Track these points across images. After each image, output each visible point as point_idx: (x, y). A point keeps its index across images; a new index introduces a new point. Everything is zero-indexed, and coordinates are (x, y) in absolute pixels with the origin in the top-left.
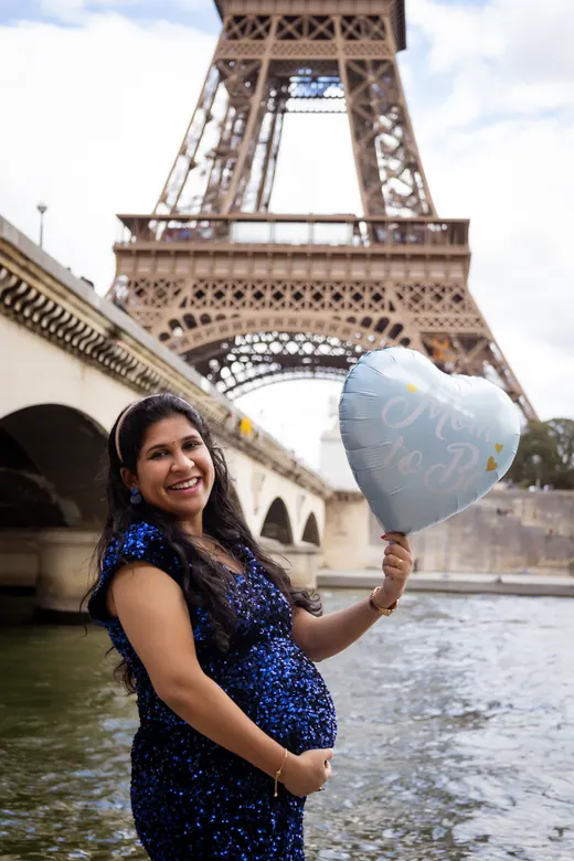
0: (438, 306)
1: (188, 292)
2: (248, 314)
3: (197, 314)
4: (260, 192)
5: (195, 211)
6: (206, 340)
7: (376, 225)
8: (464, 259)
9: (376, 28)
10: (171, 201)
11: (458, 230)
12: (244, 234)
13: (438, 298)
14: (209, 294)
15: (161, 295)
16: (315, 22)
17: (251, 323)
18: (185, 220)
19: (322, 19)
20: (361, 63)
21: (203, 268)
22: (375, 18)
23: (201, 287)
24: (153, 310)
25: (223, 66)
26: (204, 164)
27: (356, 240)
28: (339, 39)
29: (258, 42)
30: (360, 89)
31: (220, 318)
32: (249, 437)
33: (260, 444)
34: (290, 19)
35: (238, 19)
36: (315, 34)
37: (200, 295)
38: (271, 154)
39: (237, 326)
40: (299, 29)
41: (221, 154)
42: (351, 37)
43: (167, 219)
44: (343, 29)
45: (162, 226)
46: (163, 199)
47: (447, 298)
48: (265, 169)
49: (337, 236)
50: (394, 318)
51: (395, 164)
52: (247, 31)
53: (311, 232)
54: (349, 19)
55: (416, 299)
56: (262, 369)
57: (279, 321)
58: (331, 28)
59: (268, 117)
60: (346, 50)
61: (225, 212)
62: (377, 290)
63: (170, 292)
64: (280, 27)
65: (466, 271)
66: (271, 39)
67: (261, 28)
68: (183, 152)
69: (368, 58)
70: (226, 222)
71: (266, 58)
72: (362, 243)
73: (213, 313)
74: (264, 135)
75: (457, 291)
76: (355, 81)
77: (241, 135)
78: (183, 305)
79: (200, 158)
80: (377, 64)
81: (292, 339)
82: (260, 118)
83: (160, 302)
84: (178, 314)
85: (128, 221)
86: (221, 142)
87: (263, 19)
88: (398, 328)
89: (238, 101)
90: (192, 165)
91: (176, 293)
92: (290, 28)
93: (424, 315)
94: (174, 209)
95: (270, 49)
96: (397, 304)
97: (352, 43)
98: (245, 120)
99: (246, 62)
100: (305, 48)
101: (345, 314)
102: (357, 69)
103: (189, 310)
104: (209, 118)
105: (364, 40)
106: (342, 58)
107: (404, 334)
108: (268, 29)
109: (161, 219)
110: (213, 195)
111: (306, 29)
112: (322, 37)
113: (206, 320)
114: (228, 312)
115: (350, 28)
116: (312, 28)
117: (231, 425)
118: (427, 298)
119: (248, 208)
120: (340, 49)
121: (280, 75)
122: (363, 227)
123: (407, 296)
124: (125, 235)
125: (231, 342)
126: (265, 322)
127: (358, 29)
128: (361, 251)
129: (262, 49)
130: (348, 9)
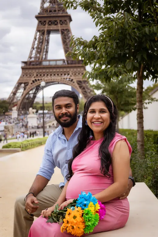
0: (79, 75)
1: (35, 75)
2: (46, 78)
3: (37, 79)
6: (39, 84)
7: (68, 61)
9: (66, 23)
12: (45, 63)
13: (79, 74)
14: (39, 75)
15: (30, 76)
16: (55, 22)
17: (47, 80)
19: (56, 21)
20: (63, 30)
21: (37, 71)
22: (65, 21)
23: (37, 74)
24: (29, 79)
25: (38, 30)
27: (64, 64)
28: (59, 25)
29: (44, 26)
30: (64, 35)
31: (41, 79)
34: (50, 21)
36: (55, 24)
37: (37, 75)
40: (52, 23)
42: (61, 24)
44: (60, 23)
47: (81, 74)
50: (72, 78)
52: (42, 24)
53: (56, 63)
54: (61, 21)
55: (75, 74)
57: (52, 80)
58: (57, 23)
60: (61, 27)
61: (40, 60)
62: (68, 73)
63: (32, 75)
64: (48, 23)
65: (84, 69)
66: (47, 25)
67: (45, 23)
69: (65, 28)
70: (41, 62)
71: (46, 29)
72: (65, 64)
73: (40, 79)
75: (82, 73)
76: (62, 33)
78: (34, 77)
79: (34, 47)
80: (66, 29)
83: (30, 77)
84: (34, 79)
85: (23, 62)
87: (45, 21)
88: (72, 80)
90: (34, 49)
91: (33, 75)
92: (50, 23)
93: (77, 77)
95: (46, 28)
96: (72, 75)
97: (61, 26)
99: (43, 30)
100: (53, 27)
101: (63, 78)
102: (63, 31)
103: (36, 78)
104: (36, 40)
105: (64, 25)
106: (60, 29)
107: (73, 81)
108: (46, 23)
111: (53, 23)
112: (56, 25)
114: (43, 78)
115: (61, 23)
116: (54, 23)
118: (77, 74)
120: (59, 27)
121: (49, 32)
122: (66, 61)
123: (74, 74)
124: (23, 65)
127: (62, 23)
128: (65, 66)
129: (45, 27)
130: (60, 19)
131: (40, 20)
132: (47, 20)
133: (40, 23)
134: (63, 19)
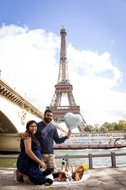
2: (59, 116)
4: (60, 104)
5: (53, 106)
6: (55, 118)
7: (71, 107)
8: (80, 109)
10: (51, 105)
11: (79, 107)
12: (58, 108)
13: (77, 113)
17: (59, 117)
18: (52, 107)
19: (65, 88)
20: (68, 92)
22: (70, 88)
25: (56, 92)
26: (54, 102)
28: (66, 90)
32: (59, 127)
33: (60, 128)
34: (62, 88)
35: (57, 88)
38: (60, 100)
39: (58, 117)
41: (56, 101)
42: (68, 89)
43: (51, 107)
45: (50, 108)
46: (50, 105)
48: (60, 102)
49: (67, 108)
51: (72, 101)
53: (65, 108)
54: (67, 88)
56: (60, 121)
57: (62, 116)
58: (66, 89)
59: (60, 97)
61: (56, 106)
64: (61, 89)
65: (80, 111)
66: (60, 90)
68: (52, 101)
70: (56, 107)
71: (60, 92)
73: (55, 116)
74: (60, 99)
75: (79, 113)
77: (58, 99)
79: (54, 101)
80: (70, 92)
81: (63, 118)
82: (59, 97)
85: (47, 107)
86: (56, 99)
87: (59, 88)
89: (57, 96)
90: (53, 102)
92: (62, 89)
94: (51, 106)
95: (60, 91)
98: (58, 97)
99: (58, 92)
100: (63, 90)
104: (54, 97)
105: (69, 89)
106: (67, 91)
109: (50, 107)
110: (55, 105)
112: (65, 89)
113: (55, 117)
114: (57, 116)
116: (64, 89)
117: (57, 126)
119: (58, 106)
121: (61, 93)
122: (69, 107)
123: (74, 113)
125: (57, 119)
126: (60, 117)
128: (69, 109)
130: (67, 87)
131: (57, 87)
132: (60, 87)
133: (57, 89)
134: (68, 87)
